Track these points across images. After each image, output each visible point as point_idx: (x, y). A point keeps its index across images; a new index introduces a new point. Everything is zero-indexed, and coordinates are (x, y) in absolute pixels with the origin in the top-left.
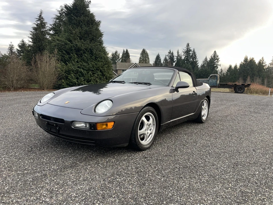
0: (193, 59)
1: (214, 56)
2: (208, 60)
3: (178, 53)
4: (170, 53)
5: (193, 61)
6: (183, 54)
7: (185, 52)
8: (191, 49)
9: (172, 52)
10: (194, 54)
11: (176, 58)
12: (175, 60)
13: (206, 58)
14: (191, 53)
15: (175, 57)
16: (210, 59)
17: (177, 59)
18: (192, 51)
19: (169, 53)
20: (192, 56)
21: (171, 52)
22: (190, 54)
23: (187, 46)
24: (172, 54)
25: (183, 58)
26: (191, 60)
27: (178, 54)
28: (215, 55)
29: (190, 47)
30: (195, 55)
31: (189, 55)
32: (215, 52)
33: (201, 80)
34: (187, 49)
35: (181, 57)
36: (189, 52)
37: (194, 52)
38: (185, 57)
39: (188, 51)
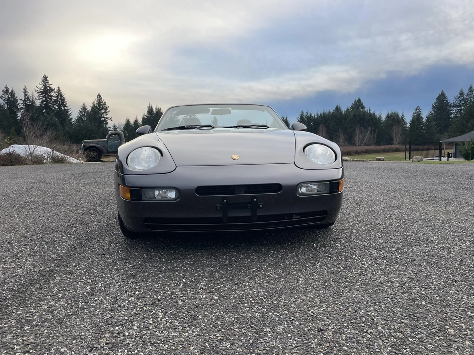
0: (59, 107)
1: (99, 103)
2: (88, 110)
3: (25, 92)
4: (6, 91)
5: (61, 109)
6: (36, 95)
7: (41, 92)
8: (53, 87)
9: (12, 91)
10: (61, 98)
11: (22, 102)
12: (21, 106)
13: (84, 106)
14: (52, 94)
15: (19, 101)
16: (92, 108)
17: (25, 104)
18: (56, 90)
19: (4, 91)
20: (56, 101)
21: (10, 91)
22: (52, 96)
23: (44, 82)
24: (13, 94)
25: (38, 103)
26: (55, 108)
27: (26, 95)
28: (100, 101)
29: (50, 83)
30: (63, 100)
31: (51, 99)
32: (99, 95)
33: (92, 142)
34: (45, 86)
35: (33, 102)
36: (50, 92)
37: (60, 95)
38: (43, 101)
39: (46, 91)
